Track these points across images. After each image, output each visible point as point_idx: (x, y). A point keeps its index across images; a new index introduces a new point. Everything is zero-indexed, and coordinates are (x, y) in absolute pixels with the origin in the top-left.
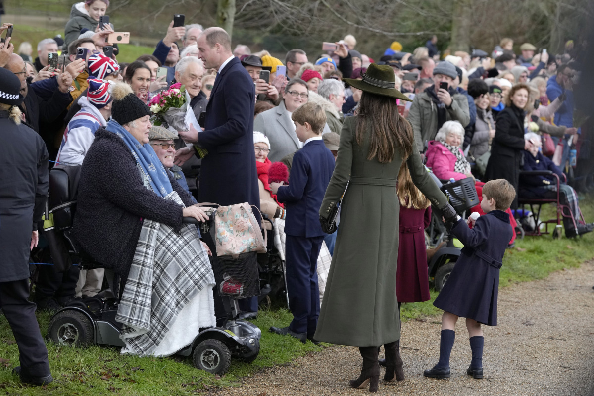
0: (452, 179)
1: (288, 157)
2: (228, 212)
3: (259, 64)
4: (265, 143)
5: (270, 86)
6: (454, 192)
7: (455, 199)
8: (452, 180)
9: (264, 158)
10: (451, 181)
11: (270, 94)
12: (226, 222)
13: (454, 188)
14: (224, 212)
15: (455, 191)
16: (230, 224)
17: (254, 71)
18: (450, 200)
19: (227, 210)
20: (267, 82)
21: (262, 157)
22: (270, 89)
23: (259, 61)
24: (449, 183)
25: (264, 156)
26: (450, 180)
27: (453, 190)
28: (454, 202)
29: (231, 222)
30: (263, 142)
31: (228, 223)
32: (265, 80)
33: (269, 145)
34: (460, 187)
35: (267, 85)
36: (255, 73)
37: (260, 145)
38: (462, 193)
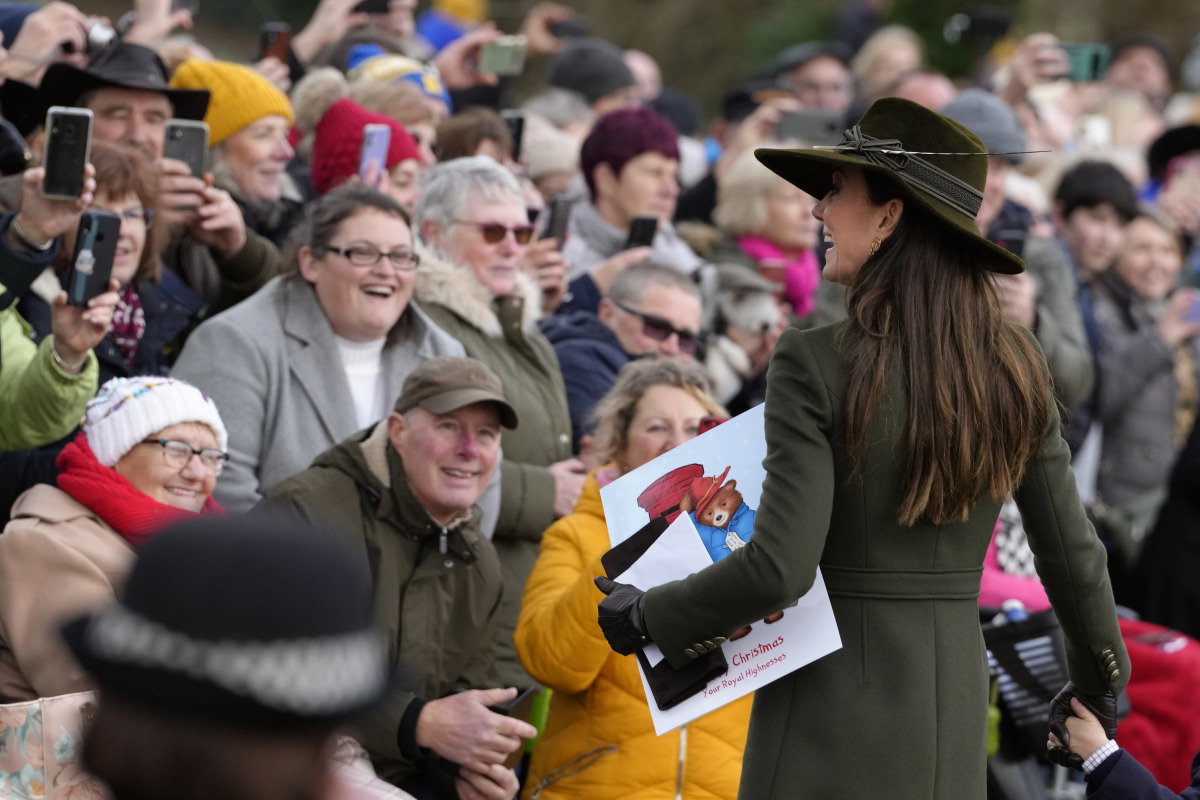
0: (1014, 605)
1: (295, 486)
2: (25, 727)
3: (154, 79)
4: (207, 426)
5: (211, 192)
6: (1021, 662)
7: (1023, 693)
8: (1014, 611)
9: (203, 491)
10: (1007, 614)
11: (208, 225)
12: (15, 774)
13: (1020, 646)
14: (7, 730)
15: (1023, 656)
16: (33, 782)
17: (130, 110)
18: (1001, 695)
19: (22, 719)
20: (198, 173)
21: (197, 487)
22: (208, 201)
23: (154, 68)
24: (999, 620)
25: (204, 483)
26: (1001, 611)
27: (1016, 653)
28: (1018, 704)
29: (39, 773)
30: (199, 423)
31: (25, 778)
32: (191, 165)
33: (224, 437)
34: (1045, 640)
35: (198, 184)
36: (138, 118)
37: (188, 433)
38: (1055, 667)
